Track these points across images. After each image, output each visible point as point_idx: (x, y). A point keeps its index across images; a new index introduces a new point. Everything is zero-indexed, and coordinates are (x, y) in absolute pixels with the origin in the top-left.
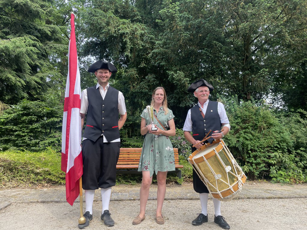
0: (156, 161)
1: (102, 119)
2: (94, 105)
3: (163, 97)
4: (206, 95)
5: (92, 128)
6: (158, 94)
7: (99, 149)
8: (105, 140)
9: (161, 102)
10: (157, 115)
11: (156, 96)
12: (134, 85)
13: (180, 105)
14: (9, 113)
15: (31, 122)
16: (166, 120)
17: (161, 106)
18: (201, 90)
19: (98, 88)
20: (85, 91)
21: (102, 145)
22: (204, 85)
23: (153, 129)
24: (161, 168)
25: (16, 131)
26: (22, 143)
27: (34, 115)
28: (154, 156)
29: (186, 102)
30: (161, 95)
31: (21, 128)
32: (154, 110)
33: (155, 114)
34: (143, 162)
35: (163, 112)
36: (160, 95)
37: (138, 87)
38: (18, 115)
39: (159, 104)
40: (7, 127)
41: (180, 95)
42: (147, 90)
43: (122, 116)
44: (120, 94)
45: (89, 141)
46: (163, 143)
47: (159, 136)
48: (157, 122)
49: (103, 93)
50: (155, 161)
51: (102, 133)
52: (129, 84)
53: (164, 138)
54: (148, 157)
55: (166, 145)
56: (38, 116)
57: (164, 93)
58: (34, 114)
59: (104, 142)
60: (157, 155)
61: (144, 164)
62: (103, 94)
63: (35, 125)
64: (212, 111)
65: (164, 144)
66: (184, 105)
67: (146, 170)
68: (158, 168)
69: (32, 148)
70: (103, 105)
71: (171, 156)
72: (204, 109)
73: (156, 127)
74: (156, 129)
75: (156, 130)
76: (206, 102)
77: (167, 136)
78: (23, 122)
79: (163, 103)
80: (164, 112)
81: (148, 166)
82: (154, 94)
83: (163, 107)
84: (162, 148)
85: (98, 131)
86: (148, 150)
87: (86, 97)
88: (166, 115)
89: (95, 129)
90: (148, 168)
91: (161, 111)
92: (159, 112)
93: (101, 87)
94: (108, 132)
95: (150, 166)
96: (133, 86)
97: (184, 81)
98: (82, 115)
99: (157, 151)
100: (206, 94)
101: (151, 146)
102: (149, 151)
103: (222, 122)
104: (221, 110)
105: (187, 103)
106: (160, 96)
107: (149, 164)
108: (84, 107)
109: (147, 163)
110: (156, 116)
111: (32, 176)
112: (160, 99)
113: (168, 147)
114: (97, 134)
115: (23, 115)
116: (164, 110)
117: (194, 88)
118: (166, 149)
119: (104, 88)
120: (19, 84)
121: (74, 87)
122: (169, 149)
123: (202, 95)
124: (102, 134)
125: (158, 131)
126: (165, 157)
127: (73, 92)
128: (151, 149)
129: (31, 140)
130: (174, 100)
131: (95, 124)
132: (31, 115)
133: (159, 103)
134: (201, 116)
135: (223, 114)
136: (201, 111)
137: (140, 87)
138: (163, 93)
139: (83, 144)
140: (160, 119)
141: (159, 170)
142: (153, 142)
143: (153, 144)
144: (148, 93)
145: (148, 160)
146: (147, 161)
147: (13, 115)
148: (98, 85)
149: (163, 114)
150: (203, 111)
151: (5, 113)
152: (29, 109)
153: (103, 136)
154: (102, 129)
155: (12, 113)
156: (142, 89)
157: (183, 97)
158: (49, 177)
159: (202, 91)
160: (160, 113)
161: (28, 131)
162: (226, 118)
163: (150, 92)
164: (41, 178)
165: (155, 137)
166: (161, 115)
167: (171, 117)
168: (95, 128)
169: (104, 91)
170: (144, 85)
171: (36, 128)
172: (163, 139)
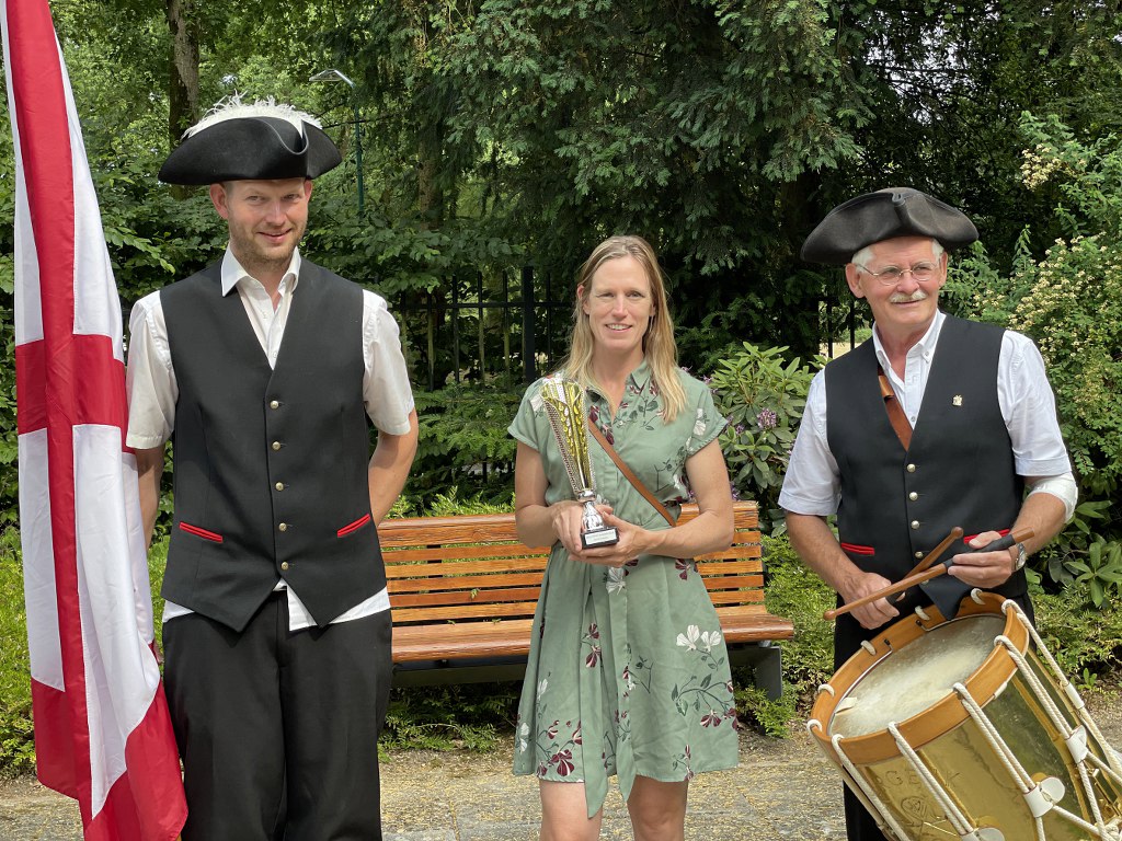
0: (623, 722)
1: (270, 489)
2: (217, 401)
3: (643, 306)
4: (919, 294)
5: (218, 547)
6: (610, 294)
7: (269, 669)
8: (298, 617)
9: (632, 338)
10: (617, 433)
11: (597, 304)
12: (437, 20)
13: (768, 168)
16: (674, 458)
17: (635, 367)
18: (887, 265)
19: (234, 291)
20: (151, 305)
21: (283, 647)
22: (905, 231)
23: (589, 541)
24: (656, 758)
28: (609, 690)
29: (806, 141)
30: (633, 293)
32: (595, 397)
33: (602, 421)
34: (544, 724)
35: (654, 405)
36: (621, 297)
37: (467, 38)
39: (622, 356)
41: (765, 99)
42: (531, 63)
43: (390, 439)
44: (374, 304)
45: (204, 624)
46: (657, 611)
47: (632, 566)
48: (614, 477)
49: (269, 321)
50: (614, 718)
51: (279, 577)
52: (403, 21)
53: (664, 573)
54: (571, 699)
55: (675, 617)
57: (653, 279)
59: (292, 628)
60: (627, 685)
61: (546, 743)
62: (267, 324)
64: (958, 401)
65: (667, 612)
66: (797, 170)
67: (559, 778)
68: (636, 758)
70: (275, 403)
71: (709, 678)
72: (910, 386)
73: (607, 525)
74: (610, 535)
75: (611, 544)
76: (922, 342)
77: (682, 560)
79: (646, 344)
80: (659, 400)
81: (575, 751)
82: (588, 289)
83: (649, 366)
84: (656, 639)
85: (250, 566)
86: (571, 654)
87: (163, 353)
88: (670, 422)
89: (233, 555)
90: (572, 768)
91: (636, 401)
92: (623, 404)
93: (254, 281)
94: (314, 568)
95: (586, 754)
96: (431, 32)
97: (793, 12)
98: (140, 460)
99: (622, 660)
100: (923, 289)
101: (585, 630)
102: (573, 663)
103: (1024, 469)
104: (1021, 391)
105: (814, 150)
106: (622, 304)
107: (579, 742)
108: (152, 410)
109: (564, 735)
110: (610, 439)
112: (628, 321)
113: (691, 628)
114: (248, 585)
116: (655, 388)
117: (845, 244)
118: (681, 641)
119: (271, 288)
122: (700, 642)
123: (897, 298)
124: (280, 585)
125: (622, 546)
126: (675, 694)
127: (70, 320)
128: (585, 653)
130: (726, 128)
131: (231, 524)
133: (618, 349)
134: (890, 432)
135: (1030, 416)
136: (887, 399)
137: (481, 40)
138: (642, 284)
139: (171, 642)
140: (631, 459)
141: (643, 772)
142: (597, 607)
143: (600, 621)
144: (538, 79)
145: (574, 718)
146: (562, 723)
148: (232, 273)
149: (655, 417)
150: (902, 399)
153: (283, 593)
154: (279, 556)
156: (499, 53)
157: (787, 111)
159: (894, 271)
160: (629, 410)
162: (1051, 444)
163: (554, 68)
165: (606, 578)
166: (637, 427)
167: (707, 434)
168: (233, 545)
169: (275, 308)
170: (508, 26)
172: (659, 586)
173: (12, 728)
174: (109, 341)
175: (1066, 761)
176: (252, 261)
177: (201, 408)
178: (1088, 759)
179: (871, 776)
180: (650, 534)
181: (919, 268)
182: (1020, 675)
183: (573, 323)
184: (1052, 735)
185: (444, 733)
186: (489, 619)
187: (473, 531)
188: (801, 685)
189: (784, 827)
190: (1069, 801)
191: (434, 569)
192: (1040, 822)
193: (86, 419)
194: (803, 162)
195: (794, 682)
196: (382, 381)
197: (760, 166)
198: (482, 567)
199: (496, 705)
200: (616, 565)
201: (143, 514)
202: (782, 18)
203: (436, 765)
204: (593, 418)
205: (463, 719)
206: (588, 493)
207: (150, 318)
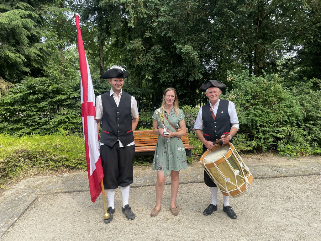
0: (170, 162)
1: (117, 125)
2: (109, 112)
3: (174, 98)
4: (215, 96)
5: (109, 134)
6: (169, 96)
7: (116, 153)
8: (121, 145)
9: (172, 103)
10: (169, 118)
11: (167, 97)
12: (140, 57)
13: (189, 79)
14: (14, 93)
15: (38, 101)
16: (178, 122)
17: (172, 107)
18: (210, 91)
19: (112, 95)
20: (99, 97)
21: (119, 149)
23: (165, 134)
24: (174, 167)
25: (24, 110)
26: (33, 122)
27: (41, 94)
28: (168, 157)
29: (195, 75)
30: (172, 96)
31: (29, 107)
32: (165, 112)
33: (167, 116)
34: (157, 162)
35: (174, 113)
36: (171, 96)
37: (144, 59)
38: (24, 95)
39: (170, 106)
40: (16, 107)
41: (189, 69)
42: (154, 63)
43: (134, 119)
44: (133, 98)
45: (106, 146)
46: (175, 145)
47: (171, 138)
48: (168, 124)
49: (117, 100)
50: (169, 161)
51: (118, 139)
52: (135, 57)
53: (176, 139)
54: (162, 158)
55: (178, 146)
56: (44, 94)
57: (175, 94)
58: (40, 92)
59: (120, 147)
60: (170, 156)
61: (158, 165)
62: (117, 101)
63: (43, 104)
64: (222, 112)
65: (176, 145)
66: (193, 79)
67: (160, 170)
68: (172, 167)
69: (43, 127)
70: (118, 112)
71: (183, 155)
72: (215, 110)
73: (167, 131)
74: (168, 133)
75: (168, 134)
76: (217, 103)
77: (178, 137)
78: (31, 101)
79: (173, 104)
80: (175, 113)
81: (162, 166)
82: (165, 95)
83: (174, 107)
84: (175, 149)
85: (113, 137)
86: (162, 151)
87: (101, 104)
88: (177, 116)
89: (111, 136)
90: (162, 169)
91: (172, 113)
92: (170, 113)
93: (115, 94)
94: (124, 138)
95: (164, 167)
96: (139, 58)
97: (193, 56)
98: (97, 121)
99: (169, 153)
100: (215, 95)
101: (164, 148)
102: (162, 153)
103: (232, 122)
104: (232, 110)
105: (196, 76)
106: (171, 97)
107: (163, 165)
108: (99, 113)
109: (160, 164)
111: (51, 163)
112: (171, 100)
113: (180, 147)
114: (113, 140)
115: (29, 94)
116: (175, 111)
117: (205, 89)
118: (178, 149)
119: (118, 95)
120: (19, 60)
121: (87, 95)
122: (181, 150)
123: (212, 96)
124: (118, 140)
125: (169, 135)
126: (178, 157)
127: (87, 100)
128: (164, 151)
129: (41, 119)
130: (183, 73)
131: (111, 131)
132: (38, 94)
133: (170, 104)
134: (212, 117)
135: (233, 114)
136: (211, 112)
137: (146, 60)
138: (174, 95)
139: (101, 149)
140: (171, 122)
141: (173, 170)
142: (166, 144)
143: (166, 146)
144: (155, 66)
145: (162, 161)
146: (160, 162)
147: (19, 95)
148: (112, 92)
149: (174, 115)
150: (214, 112)
151: (10, 93)
152: (34, 87)
153: (119, 142)
154: (118, 136)
155: (18, 93)
156: (149, 62)
157: (191, 71)
158: (67, 163)
159: (211, 92)
160: (171, 114)
161: (36, 110)
162: (236, 119)
163: (157, 64)
164: (59, 164)
165: (167, 140)
166: (172, 117)
167: (182, 118)
168: (111, 134)
169: (118, 98)
170: (150, 58)
171: (44, 107)
172: (175, 141)
173: (76, 162)
174: (93, 103)
175: (239, 167)
176: (115, 90)
177: (107, 113)
178: (243, 167)
179: (210, 170)
180: (174, 133)
181: (215, 92)
182: (233, 154)
183: (162, 101)
184: (237, 163)
185: (141, 163)
186: (148, 146)
187: (146, 133)
188: (194, 156)
189: (192, 177)
190: (240, 174)
191: (140, 138)
192: (236, 177)
193: (89, 115)
194: (194, 78)
195: (193, 155)
196: (134, 110)
197: (188, 79)
198: (147, 138)
199: (149, 159)
200: (168, 138)
201: (98, 130)
202: (191, 56)
203: (140, 168)
204: (165, 115)
205: (144, 161)
206: (164, 127)
207: (99, 99)
